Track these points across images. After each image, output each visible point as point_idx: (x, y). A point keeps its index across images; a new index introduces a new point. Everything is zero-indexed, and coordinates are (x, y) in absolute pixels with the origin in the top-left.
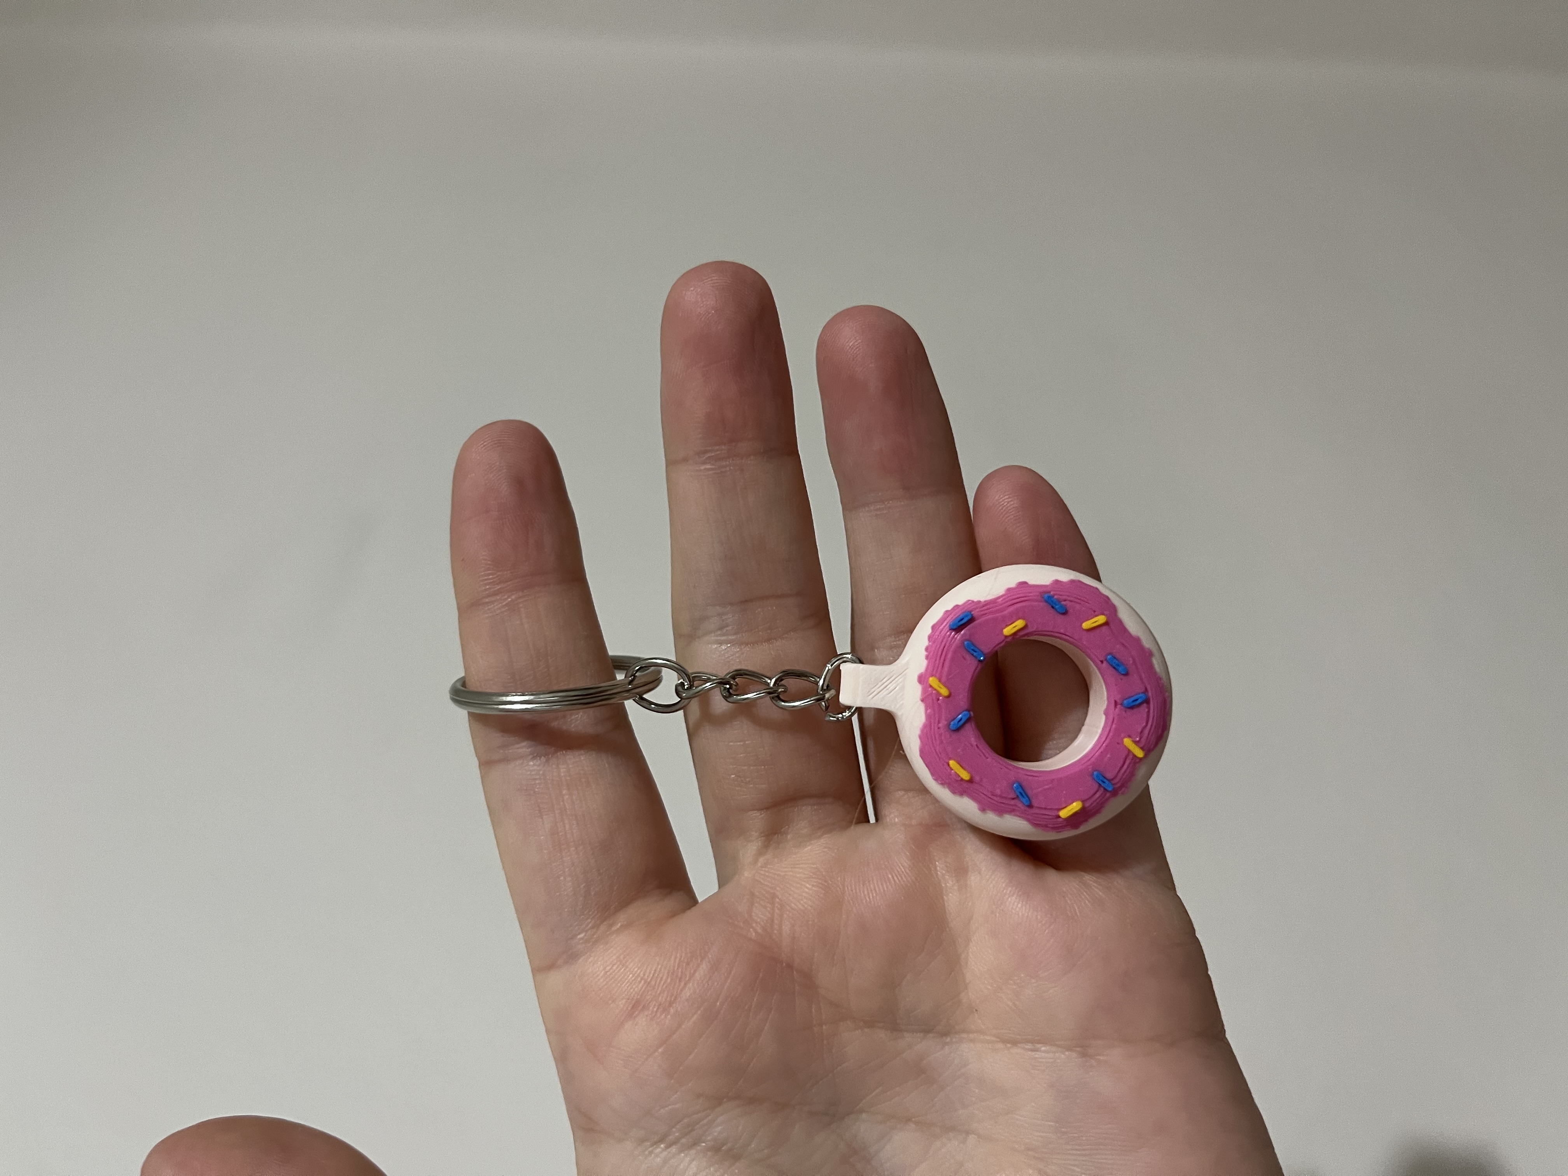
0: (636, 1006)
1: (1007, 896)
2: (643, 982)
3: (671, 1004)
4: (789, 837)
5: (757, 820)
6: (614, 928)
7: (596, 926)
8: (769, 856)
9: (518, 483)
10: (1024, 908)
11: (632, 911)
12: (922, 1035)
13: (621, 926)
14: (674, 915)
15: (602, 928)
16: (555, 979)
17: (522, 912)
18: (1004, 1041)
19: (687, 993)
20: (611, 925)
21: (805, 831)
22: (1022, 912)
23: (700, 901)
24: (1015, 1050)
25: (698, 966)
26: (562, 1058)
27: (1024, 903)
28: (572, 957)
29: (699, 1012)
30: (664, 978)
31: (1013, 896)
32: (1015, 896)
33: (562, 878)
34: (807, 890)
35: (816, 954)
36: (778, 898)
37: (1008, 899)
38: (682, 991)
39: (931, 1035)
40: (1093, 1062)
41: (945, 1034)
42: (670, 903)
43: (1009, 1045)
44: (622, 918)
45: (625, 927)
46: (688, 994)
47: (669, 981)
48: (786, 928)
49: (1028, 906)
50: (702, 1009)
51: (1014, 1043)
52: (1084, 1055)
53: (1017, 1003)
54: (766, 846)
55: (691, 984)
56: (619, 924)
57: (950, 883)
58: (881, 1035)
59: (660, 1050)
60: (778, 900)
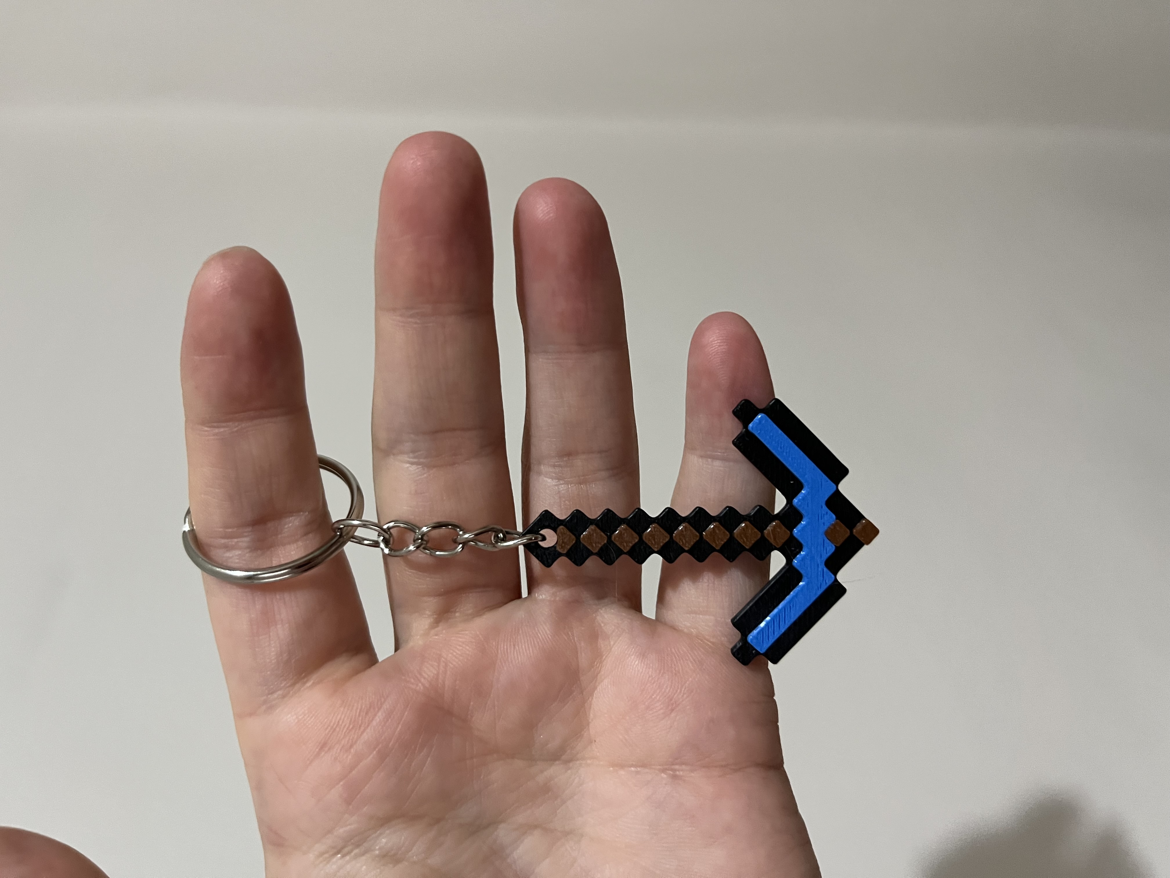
1: (627, 656)
3: (351, 746)
4: (457, 614)
10: (639, 664)
13: (313, 683)
14: (357, 672)
18: (614, 765)
19: (365, 736)
21: (470, 611)
22: (638, 668)
23: (380, 660)
24: (622, 772)
25: (375, 715)
31: (632, 655)
32: (634, 656)
35: (472, 703)
36: (444, 658)
37: (628, 658)
39: (557, 762)
50: (377, 749)
51: (622, 766)
53: (626, 737)
59: (341, 783)
60: (443, 659)
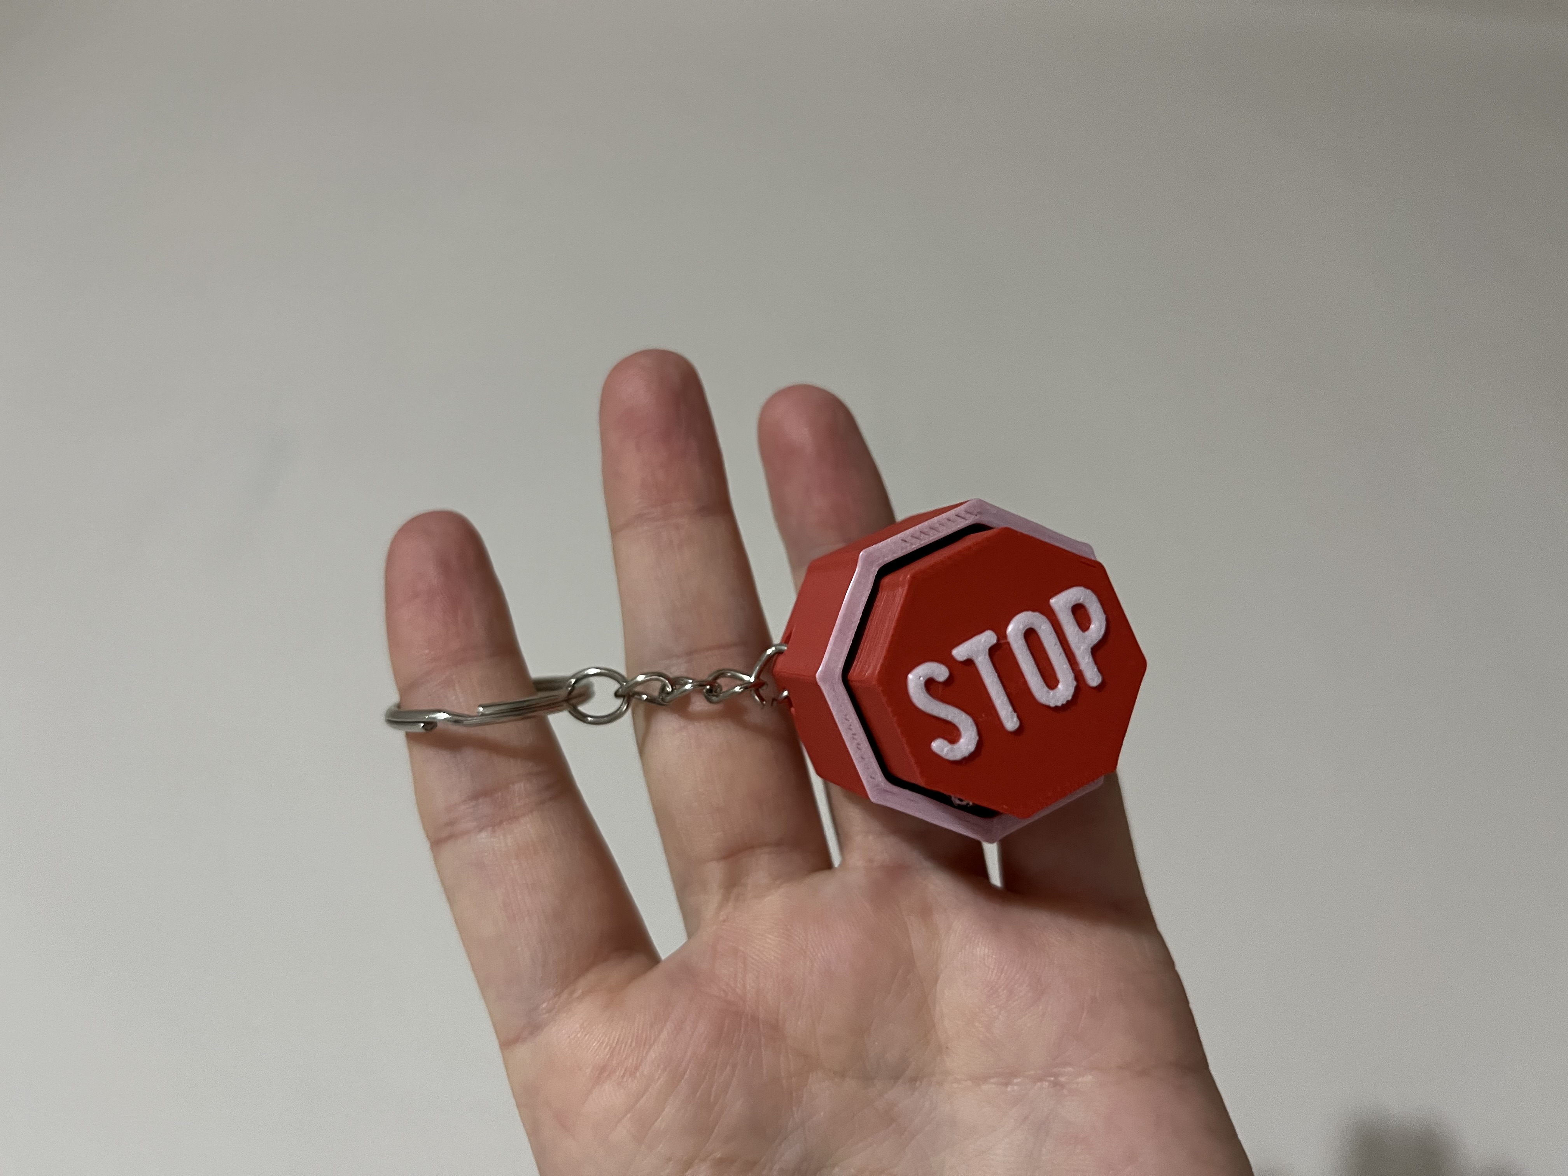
0: (602, 1072)
2: (608, 1048)
5: (715, 872)
6: (576, 995)
7: (558, 995)
9: (444, 565)
11: (592, 977)
15: (565, 995)
16: (522, 1051)
17: (484, 984)
20: (571, 993)
26: (534, 1132)
28: (534, 1028)
30: (629, 1042)
33: (519, 949)
34: (770, 941)
38: (647, 1054)
42: (630, 965)
44: (582, 984)
45: (585, 994)
46: (653, 1056)
47: (634, 1044)
54: (726, 899)
55: (656, 1047)
56: (580, 991)
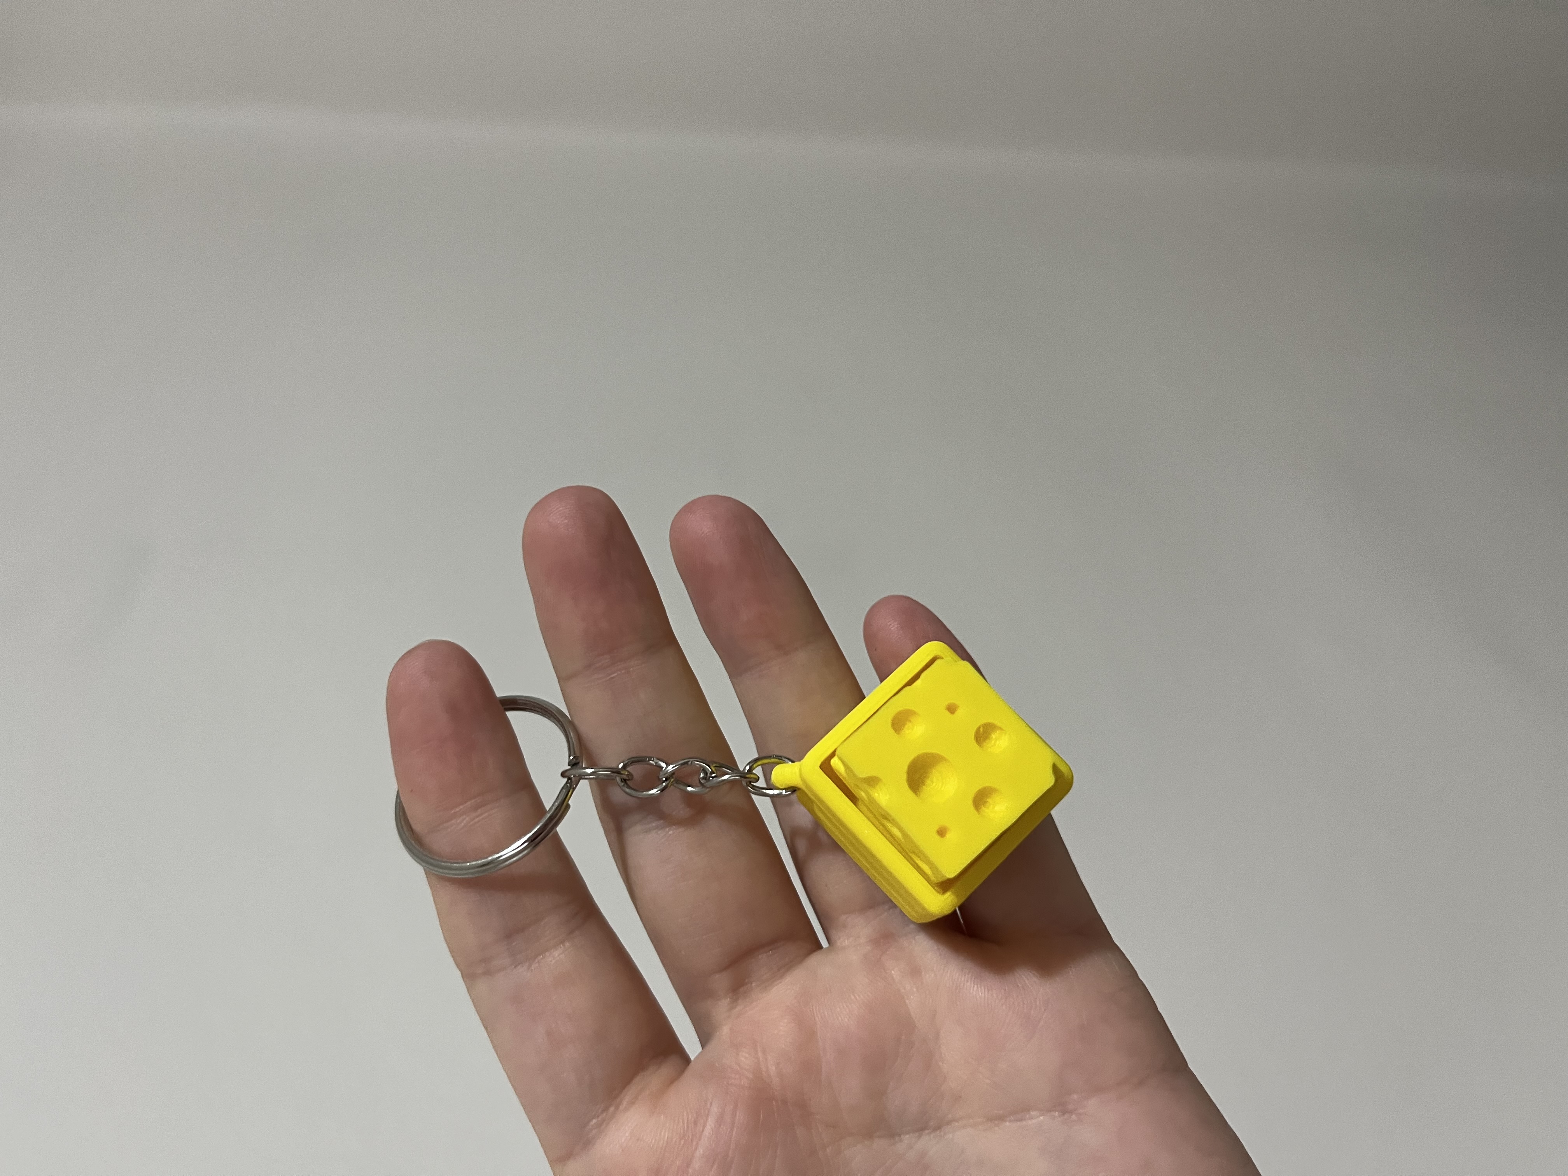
8: (738, 1008)
12: (917, 1134)
27: (979, 986)
29: (715, 1166)
40: (1074, 1117)
41: (938, 1128)
43: (996, 1122)
48: (773, 1069)
49: (983, 988)
52: (1064, 1112)
57: (908, 987)
58: (879, 1144)
